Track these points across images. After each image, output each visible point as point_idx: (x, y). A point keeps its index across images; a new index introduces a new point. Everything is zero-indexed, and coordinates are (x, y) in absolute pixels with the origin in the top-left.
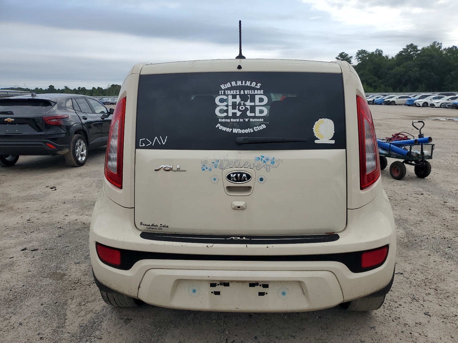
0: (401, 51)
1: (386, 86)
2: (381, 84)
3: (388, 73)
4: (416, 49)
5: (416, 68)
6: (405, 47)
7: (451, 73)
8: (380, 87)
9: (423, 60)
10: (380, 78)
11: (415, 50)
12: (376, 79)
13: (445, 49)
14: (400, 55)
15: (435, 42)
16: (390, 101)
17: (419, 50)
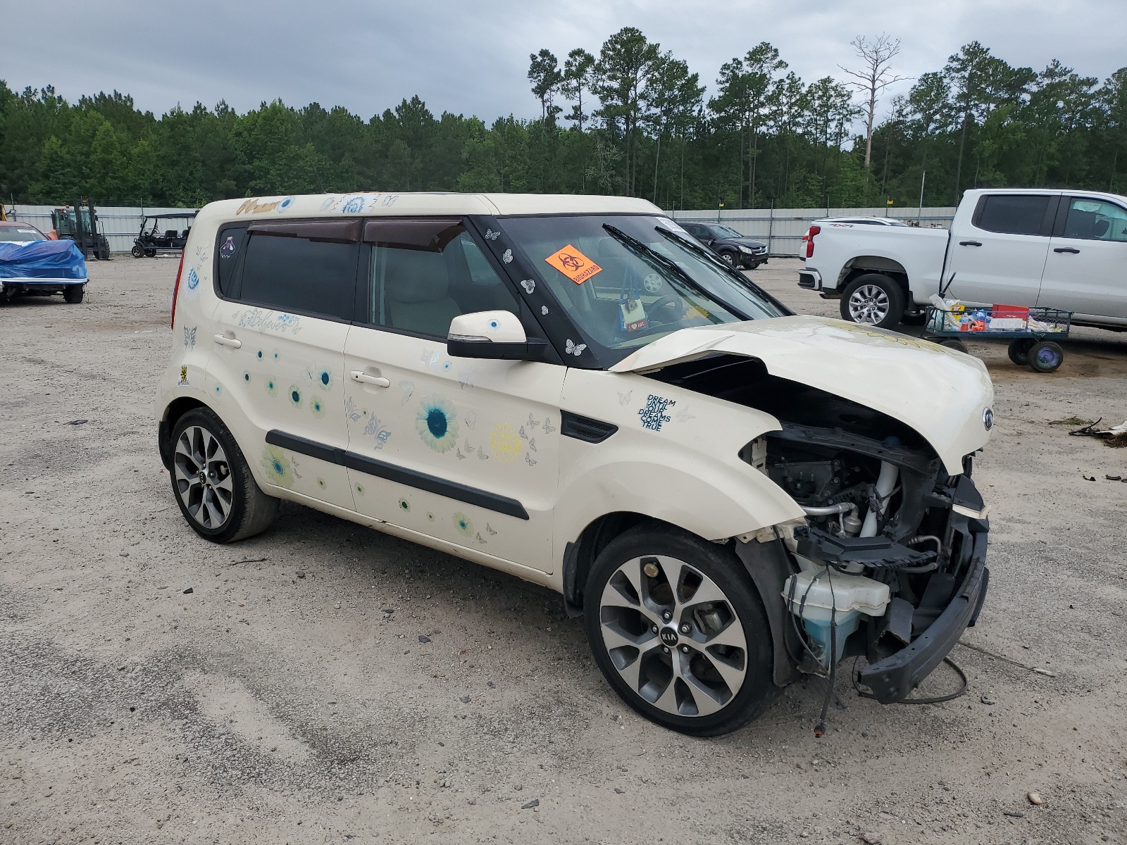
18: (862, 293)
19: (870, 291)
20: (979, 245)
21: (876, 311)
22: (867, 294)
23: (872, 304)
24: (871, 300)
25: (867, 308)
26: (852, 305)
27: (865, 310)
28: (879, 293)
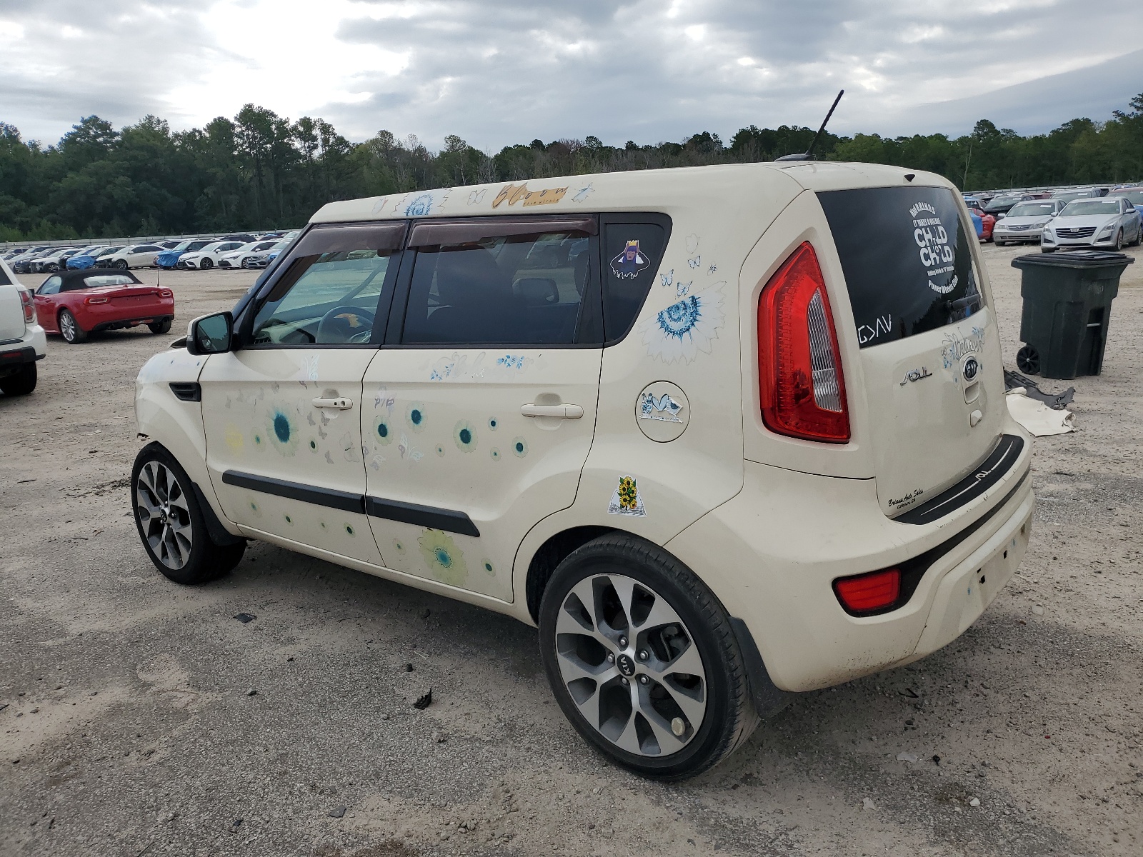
0: (69, 134)
1: (54, 222)
2: (39, 216)
3: (51, 187)
4: (108, 131)
5: (121, 178)
6: (79, 124)
7: (205, 191)
8: (38, 225)
9: (135, 158)
10: (30, 201)
11: (107, 134)
12: (19, 203)
13: (177, 136)
14: (70, 141)
15: (150, 118)
16: (115, 260)
17: (117, 134)
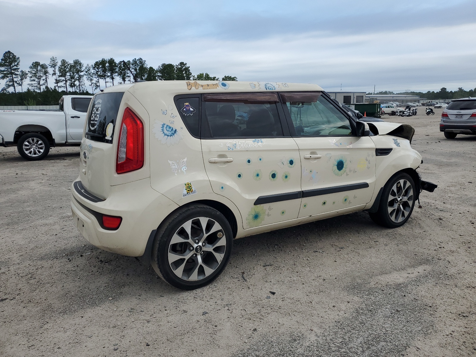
18: (28, 142)
19: (33, 140)
20: (79, 117)
21: (38, 149)
22: (31, 142)
23: (34, 146)
24: (34, 145)
25: (33, 149)
26: (25, 148)
27: (32, 150)
28: (38, 141)
